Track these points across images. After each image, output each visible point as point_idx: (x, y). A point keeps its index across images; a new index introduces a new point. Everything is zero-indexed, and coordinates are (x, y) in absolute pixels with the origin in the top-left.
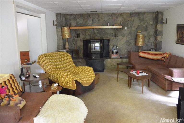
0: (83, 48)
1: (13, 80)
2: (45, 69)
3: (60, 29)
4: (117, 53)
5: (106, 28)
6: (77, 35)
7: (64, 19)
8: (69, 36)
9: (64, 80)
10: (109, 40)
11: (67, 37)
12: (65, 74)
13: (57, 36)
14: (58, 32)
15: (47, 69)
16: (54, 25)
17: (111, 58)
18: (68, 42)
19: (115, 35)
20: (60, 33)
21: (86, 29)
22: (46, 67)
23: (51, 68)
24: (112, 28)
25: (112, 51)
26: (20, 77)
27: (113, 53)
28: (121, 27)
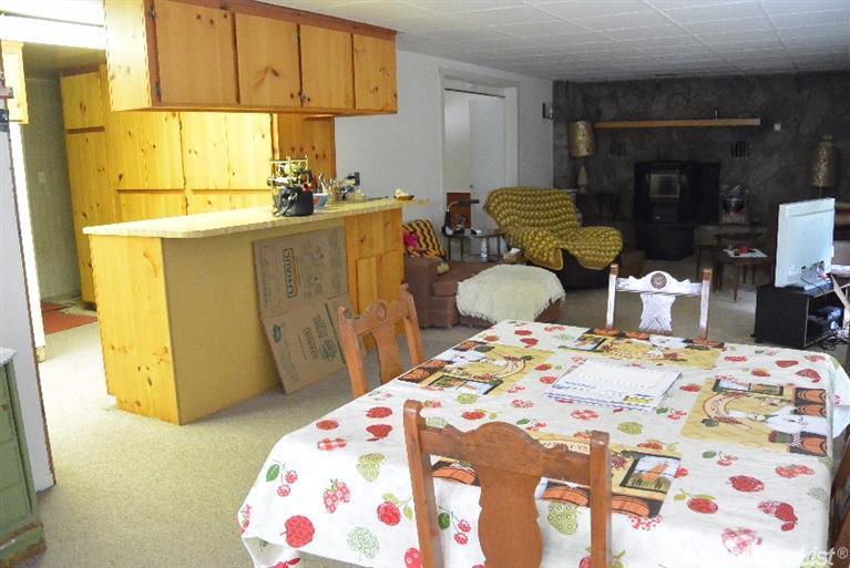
0: (632, 188)
1: (422, 230)
2: (499, 223)
3: (563, 129)
4: (739, 208)
5: (712, 127)
6: (617, 148)
7: (579, 98)
8: (588, 150)
9: (537, 246)
10: (718, 166)
11: (583, 152)
12: (540, 234)
13: (556, 148)
14: (557, 136)
15: (503, 222)
16: (544, 116)
17: (721, 223)
18: (587, 169)
19: (739, 149)
20: (564, 141)
21: (646, 129)
22: (501, 219)
23: (514, 221)
24: (729, 126)
25: (725, 201)
26: (444, 229)
27: (726, 207)
28: (756, 122)
